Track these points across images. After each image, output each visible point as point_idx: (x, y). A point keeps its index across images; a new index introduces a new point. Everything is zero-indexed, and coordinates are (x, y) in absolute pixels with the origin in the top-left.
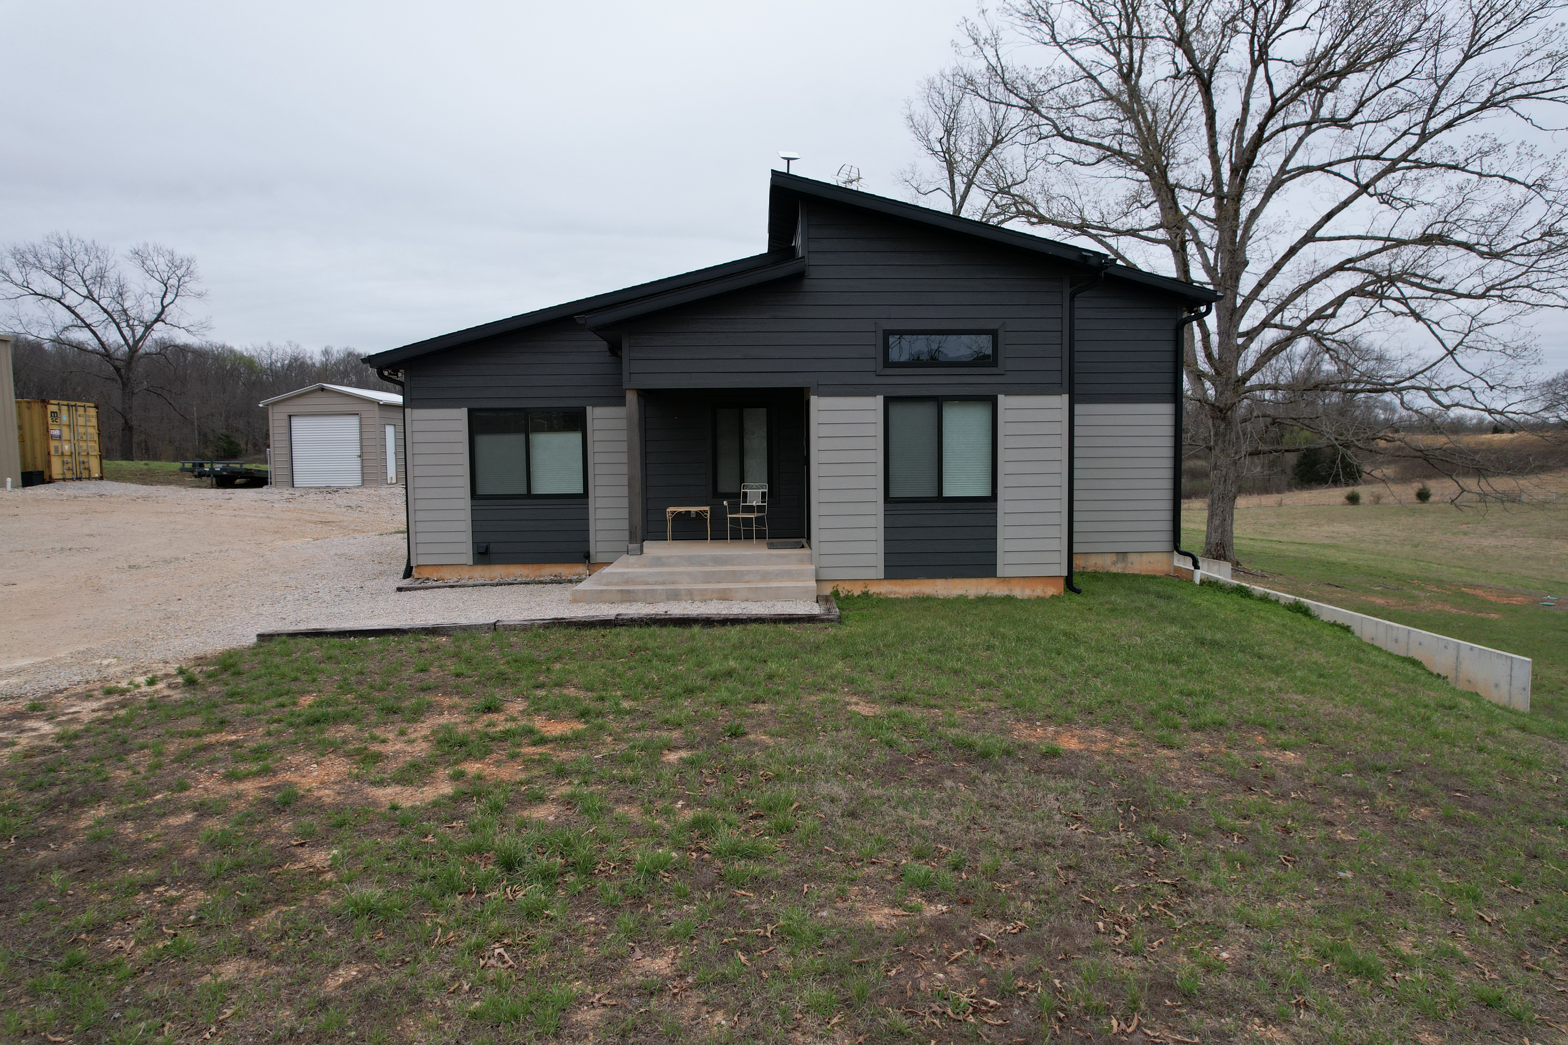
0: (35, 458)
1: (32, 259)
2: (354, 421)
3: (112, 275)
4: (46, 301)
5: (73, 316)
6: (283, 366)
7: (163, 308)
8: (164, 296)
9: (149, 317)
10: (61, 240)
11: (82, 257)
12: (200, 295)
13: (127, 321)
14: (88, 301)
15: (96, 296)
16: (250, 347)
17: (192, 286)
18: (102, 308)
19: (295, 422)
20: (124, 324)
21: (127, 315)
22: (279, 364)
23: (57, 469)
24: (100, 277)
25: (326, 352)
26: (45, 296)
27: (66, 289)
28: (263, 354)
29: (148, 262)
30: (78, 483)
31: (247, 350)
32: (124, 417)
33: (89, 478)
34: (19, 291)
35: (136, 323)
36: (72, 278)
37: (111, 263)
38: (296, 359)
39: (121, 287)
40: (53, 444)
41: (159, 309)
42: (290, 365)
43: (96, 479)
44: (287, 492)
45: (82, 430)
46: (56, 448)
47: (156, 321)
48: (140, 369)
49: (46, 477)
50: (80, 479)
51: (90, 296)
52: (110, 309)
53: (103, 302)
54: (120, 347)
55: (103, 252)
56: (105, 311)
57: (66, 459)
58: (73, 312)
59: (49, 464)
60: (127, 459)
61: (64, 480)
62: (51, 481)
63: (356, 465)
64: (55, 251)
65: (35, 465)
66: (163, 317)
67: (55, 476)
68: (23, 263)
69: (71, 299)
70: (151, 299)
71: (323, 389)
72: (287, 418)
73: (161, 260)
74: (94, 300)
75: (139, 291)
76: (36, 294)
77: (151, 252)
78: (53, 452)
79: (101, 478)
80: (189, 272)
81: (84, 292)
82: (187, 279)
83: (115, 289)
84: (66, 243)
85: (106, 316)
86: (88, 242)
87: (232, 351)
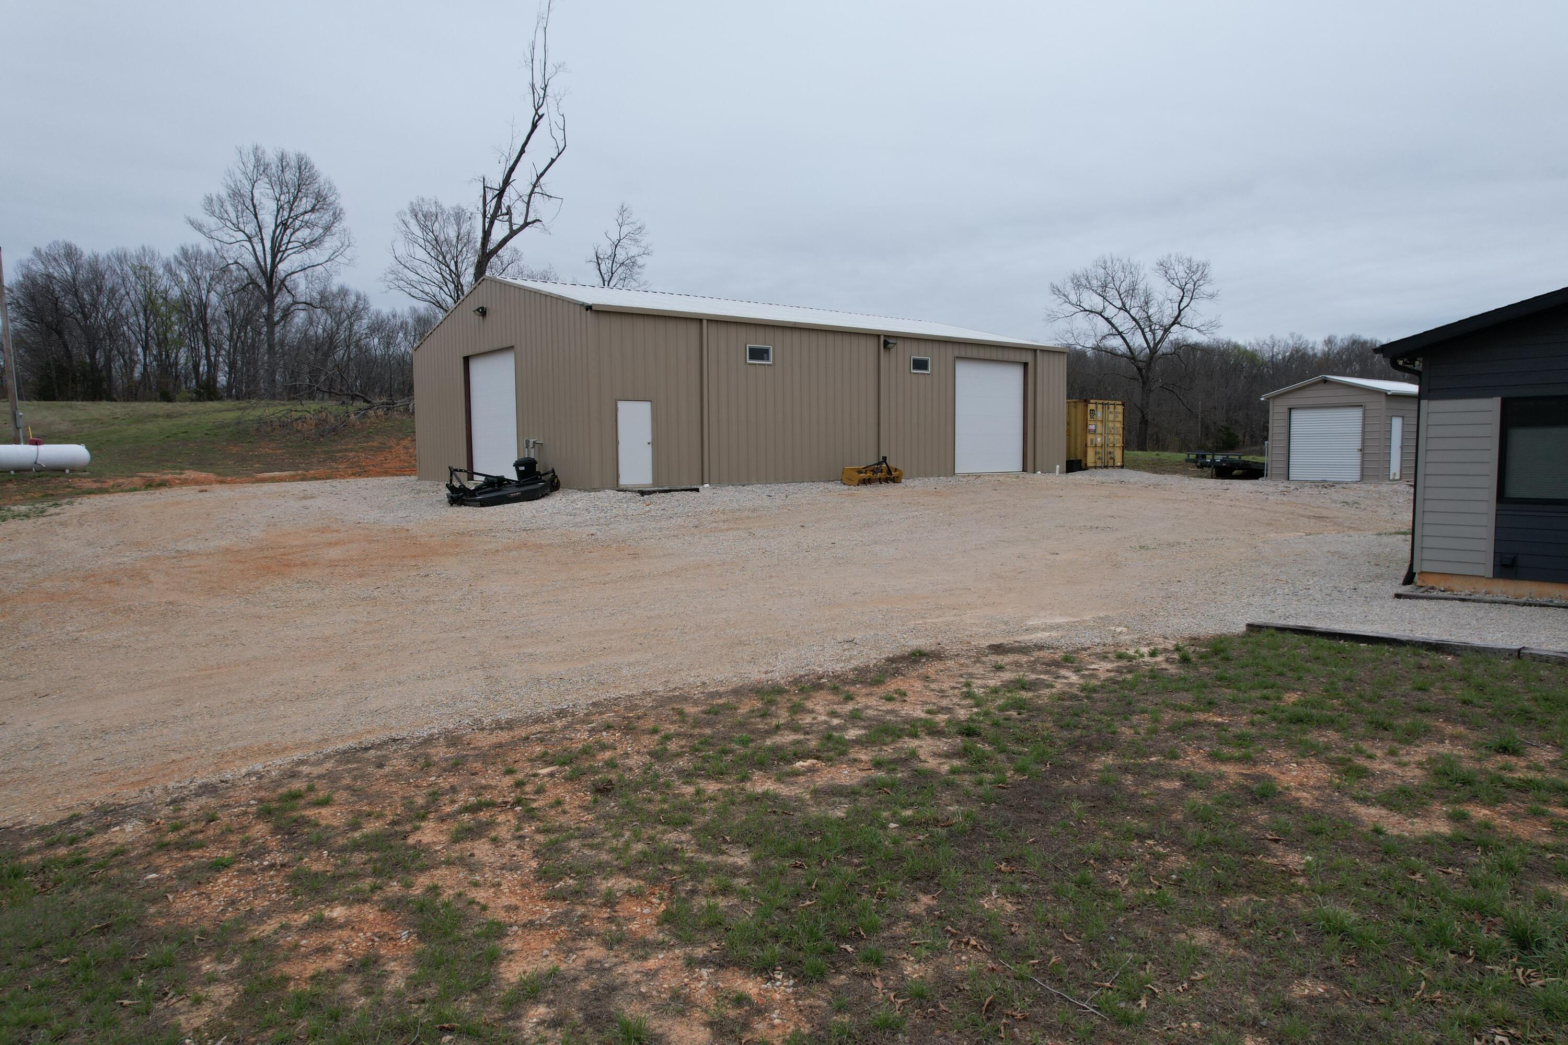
0: (1076, 449)
1: (1084, 282)
2: (1357, 414)
3: (1141, 287)
4: (1092, 315)
5: (1110, 326)
6: (1284, 358)
7: (1180, 311)
8: (1181, 301)
9: (1167, 321)
10: (1105, 262)
11: (1120, 274)
12: (1212, 296)
13: (1150, 326)
14: (1121, 311)
15: (1127, 307)
16: (1253, 342)
17: (1206, 288)
18: (1132, 317)
19: (1295, 415)
20: (1147, 330)
21: (1150, 321)
22: (1280, 357)
23: (1091, 459)
24: (1132, 291)
25: (1329, 342)
26: (1091, 312)
27: (1107, 304)
28: (1265, 346)
29: (1170, 272)
30: (1104, 470)
31: (1250, 344)
32: (1142, 412)
33: (1113, 467)
34: (1074, 309)
35: (1157, 327)
36: (1111, 293)
37: (1142, 276)
38: (1297, 350)
39: (1147, 296)
40: (1090, 437)
41: (1177, 313)
42: (1292, 356)
43: (1118, 467)
44: (1282, 485)
45: (1111, 425)
46: (1092, 440)
47: (1173, 324)
48: (1157, 368)
49: (1083, 465)
50: (1106, 467)
51: (1123, 308)
52: (1137, 318)
53: (1133, 312)
54: (1143, 349)
55: (1136, 268)
56: (1134, 319)
57: (1098, 450)
58: (1110, 323)
59: (1085, 456)
60: (1141, 450)
61: (1095, 467)
62: (1086, 468)
63: (1356, 459)
64: (1101, 272)
65: (1076, 455)
66: (1179, 319)
67: (1089, 465)
68: (1078, 286)
69: (1110, 312)
70: (1170, 305)
71: (1325, 381)
72: (1287, 410)
73: (1181, 268)
74: (1126, 310)
75: (1160, 298)
76: (1085, 310)
77: (1173, 262)
78: (1089, 444)
79: (1122, 467)
80: (1203, 276)
81: (1119, 304)
82: (1201, 282)
83: (1143, 299)
84: (1109, 264)
85: (1134, 323)
86: (1125, 261)
87: (1236, 346)
